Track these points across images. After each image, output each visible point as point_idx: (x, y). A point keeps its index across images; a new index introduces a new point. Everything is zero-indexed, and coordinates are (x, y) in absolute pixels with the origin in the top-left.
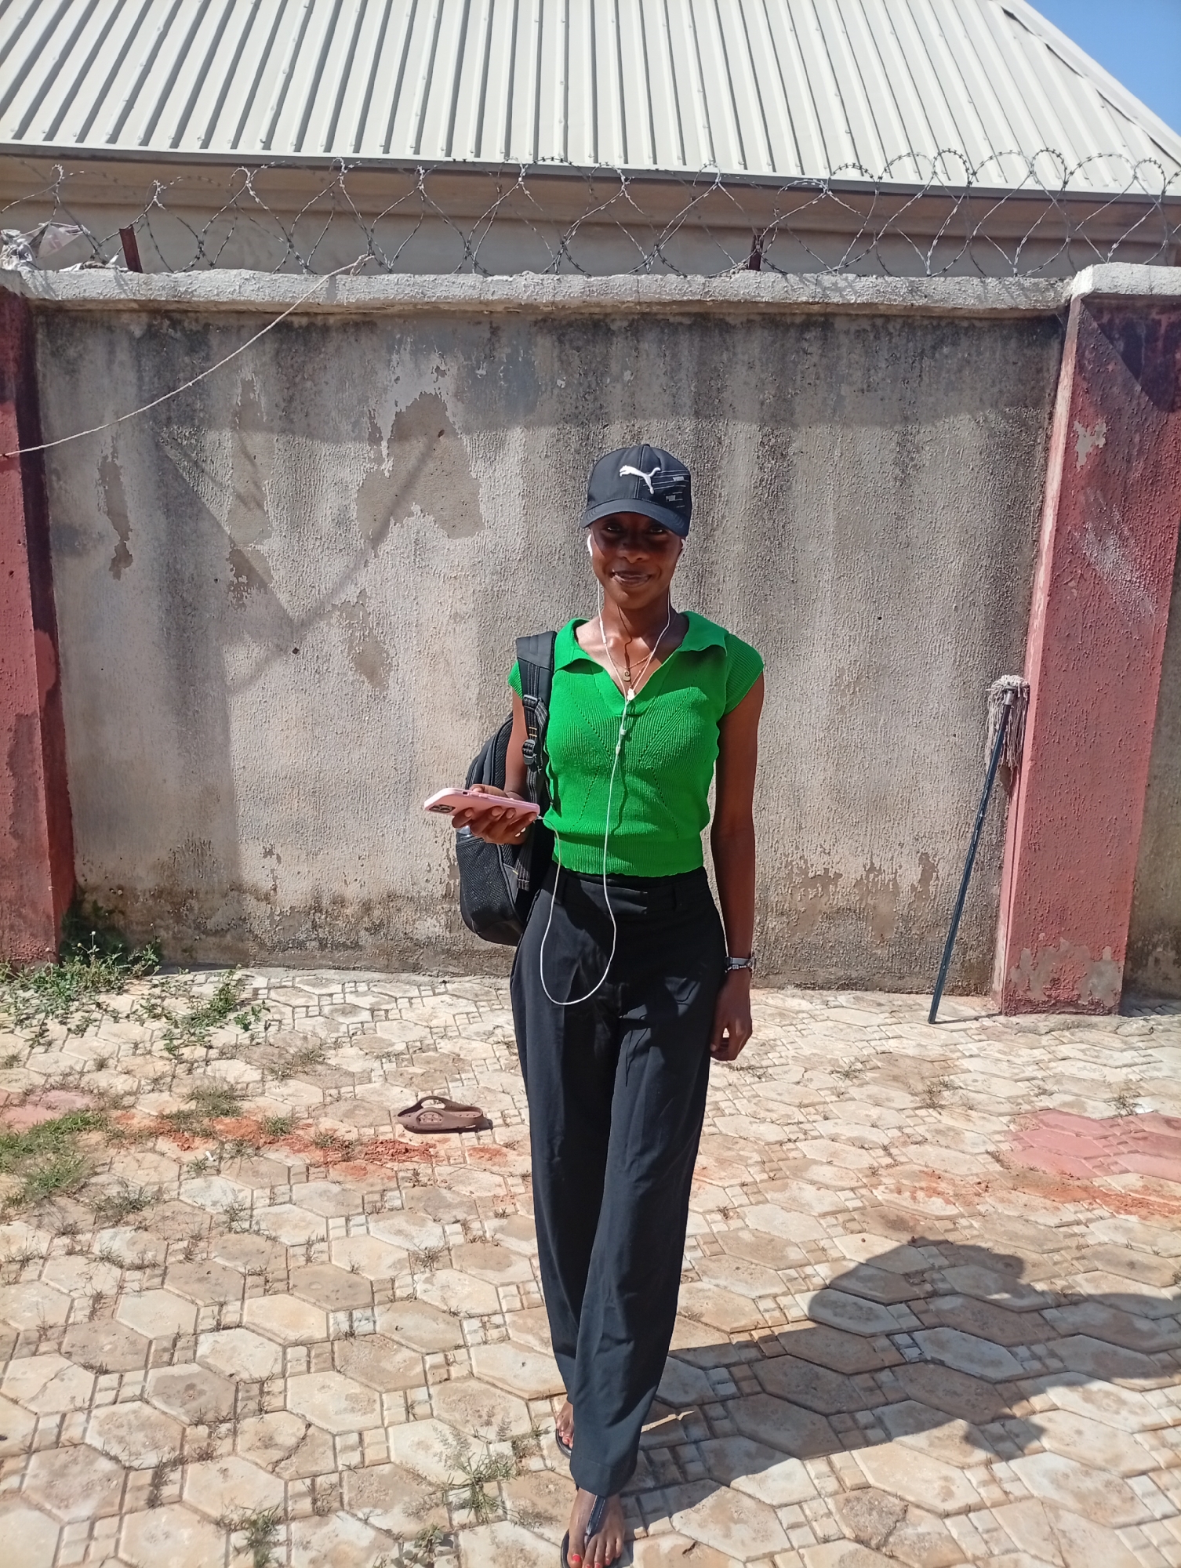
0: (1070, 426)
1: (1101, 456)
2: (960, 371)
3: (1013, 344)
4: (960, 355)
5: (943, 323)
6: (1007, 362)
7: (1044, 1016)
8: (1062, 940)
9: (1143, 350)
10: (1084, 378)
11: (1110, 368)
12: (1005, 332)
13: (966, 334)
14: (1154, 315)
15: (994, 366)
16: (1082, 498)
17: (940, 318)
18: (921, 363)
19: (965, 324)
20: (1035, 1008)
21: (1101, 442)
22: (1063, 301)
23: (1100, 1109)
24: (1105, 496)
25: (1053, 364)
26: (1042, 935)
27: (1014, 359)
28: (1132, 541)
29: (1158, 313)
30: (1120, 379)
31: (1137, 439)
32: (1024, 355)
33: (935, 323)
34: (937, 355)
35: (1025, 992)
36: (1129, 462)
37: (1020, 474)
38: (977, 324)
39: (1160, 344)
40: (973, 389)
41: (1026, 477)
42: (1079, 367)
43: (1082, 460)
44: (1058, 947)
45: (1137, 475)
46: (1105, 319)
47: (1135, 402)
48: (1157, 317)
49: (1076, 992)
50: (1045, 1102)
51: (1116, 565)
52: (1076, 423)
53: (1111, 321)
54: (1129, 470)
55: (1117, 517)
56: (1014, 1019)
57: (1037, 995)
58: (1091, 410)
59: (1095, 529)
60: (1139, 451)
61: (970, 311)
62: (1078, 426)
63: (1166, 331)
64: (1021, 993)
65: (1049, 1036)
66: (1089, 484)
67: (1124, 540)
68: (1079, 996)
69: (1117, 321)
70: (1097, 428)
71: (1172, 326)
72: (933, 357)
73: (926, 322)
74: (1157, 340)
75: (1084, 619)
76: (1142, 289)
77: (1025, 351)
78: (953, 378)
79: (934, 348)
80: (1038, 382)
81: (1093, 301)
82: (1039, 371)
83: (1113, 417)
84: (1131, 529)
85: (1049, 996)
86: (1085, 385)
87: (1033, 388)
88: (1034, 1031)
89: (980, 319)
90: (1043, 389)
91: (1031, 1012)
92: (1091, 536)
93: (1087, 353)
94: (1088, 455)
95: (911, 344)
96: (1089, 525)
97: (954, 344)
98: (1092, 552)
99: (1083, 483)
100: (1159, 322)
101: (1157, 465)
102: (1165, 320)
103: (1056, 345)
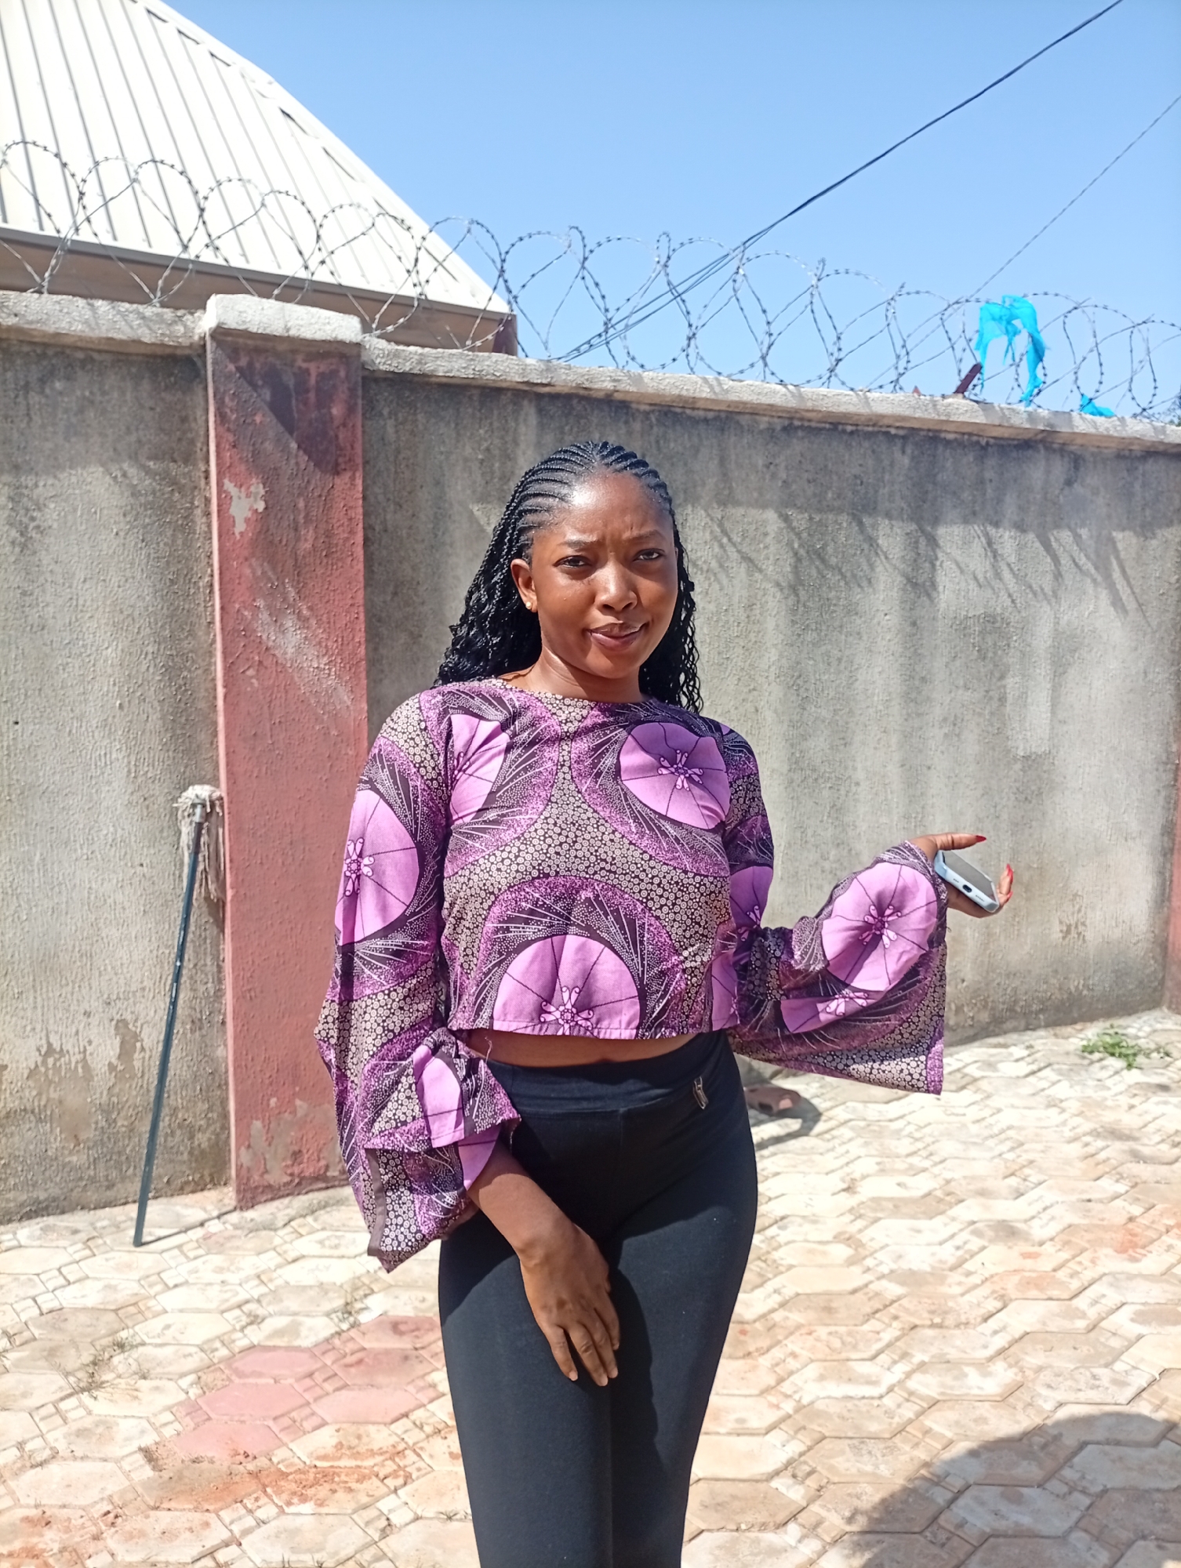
0: (220, 485)
1: (263, 521)
2: (81, 411)
3: (146, 385)
4: (79, 393)
5: (50, 352)
6: (142, 406)
7: (286, 1201)
8: (298, 1102)
9: (294, 402)
10: (229, 430)
11: (258, 419)
12: (134, 370)
13: (83, 368)
14: (300, 362)
15: (125, 409)
16: (248, 571)
17: (46, 345)
18: (26, 398)
19: (80, 355)
20: (275, 1193)
21: (261, 506)
22: (196, 338)
23: (317, 1328)
24: (274, 569)
25: (199, 413)
26: (273, 1101)
27: (151, 403)
28: (313, 622)
29: (305, 361)
30: (271, 434)
31: (301, 504)
32: (163, 400)
33: (39, 351)
34: (48, 391)
35: (262, 1175)
36: (296, 530)
37: (180, 542)
38: (96, 356)
39: (312, 396)
40: (103, 435)
41: (188, 544)
42: (221, 416)
43: (240, 527)
44: (294, 1112)
45: (308, 545)
46: (243, 362)
47: (293, 461)
48: (304, 365)
49: (323, 1163)
50: (255, 1335)
51: (298, 648)
52: (226, 481)
53: (250, 364)
54: (298, 540)
55: (292, 593)
56: (250, 1214)
57: (277, 1177)
58: (243, 467)
59: (269, 607)
60: (306, 516)
61: (81, 338)
62: (229, 485)
63: (317, 382)
64: (256, 1177)
65: (288, 1229)
66: (253, 555)
67: (303, 620)
68: (327, 1167)
69: (258, 365)
70: (252, 489)
71: (322, 376)
72: (42, 392)
73: (26, 349)
74: (307, 391)
75: (271, 714)
76: (276, 328)
77: (163, 394)
78: (74, 420)
79: (42, 381)
80: (184, 433)
81: (220, 334)
82: (184, 420)
83: (270, 478)
84: (310, 608)
85: (292, 1175)
86: (231, 438)
87: (180, 440)
88: (270, 1227)
89: (99, 351)
90: (192, 442)
91: (272, 1199)
92: (264, 616)
93: (227, 400)
94: (247, 520)
95: (9, 375)
96: (260, 603)
97: (68, 378)
98: (267, 633)
99: (246, 553)
100: (307, 371)
101: (329, 534)
102: (313, 368)
103: (200, 393)
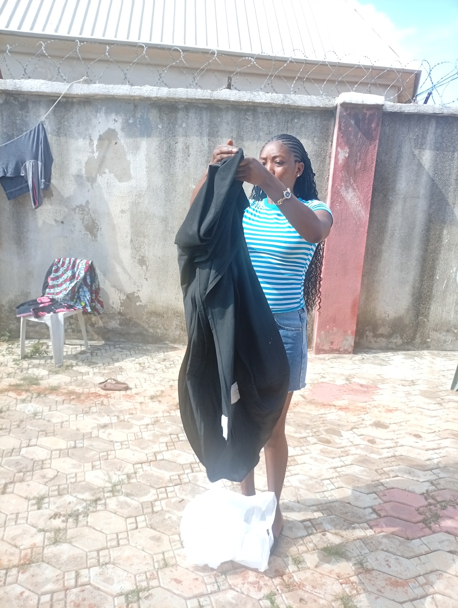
0: (337, 149)
1: (347, 161)
2: (301, 128)
3: (319, 120)
4: (301, 123)
5: (295, 111)
6: (317, 126)
7: (328, 354)
8: (334, 328)
9: (361, 123)
10: (341, 133)
11: (350, 129)
12: (316, 115)
13: (303, 115)
14: (365, 111)
15: (312, 127)
16: (341, 175)
17: (294, 109)
18: (287, 125)
19: (302, 112)
20: (325, 352)
21: (347, 155)
22: (335, 105)
23: (340, 382)
24: (348, 174)
25: (332, 127)
26: (328, 327)
27: (319, 125)
28: (357, 190)
29: (366, 110)
30: (353, 133)
31: (359, 155)
32: (322, 123)
33: (292, 111)
34: (293, 122)
35: (322, 346)
36: (356, 162)
37: (321, 166)
38: (307, 112)
39: (366, 121)
40: (305, 135)
41: (323, 166)
42: (340, 129)
43: (340, 161)
44: (333, 330)
45: (359, 167)
46: (348, 112)
47: (358, 142)
48: (366, 112)
49: (339, 346)
50: (323, 380)
51: (351, 198)
52: (338, 148)
53: (350, 113)
54: (356, 165)
55: (352, 181)
56: (318, 356)
57: (326, 347)
58: (343, 144)
59: (345, 185)
60: (359, 158)
61: (304, 107)
62: (339, 149)
63: (369, 117)
64: (321, 347)
65: (329, 361)
66: (343, 170)
67: (354, 189)
68: (340, 348)
69: (352, 113)
70: (345, 150)
71: (370, 115)
72: (291, 123)
73: (289, 110)
74: (365, 120)
75: (341, 217)
76: (360, 102)
77: (323, 122)
78: (298, 131)
79: (292, 120)
80: (327, 133)
81: (344, 105)
82: (328, 129)
83: (351, 146)
84: (357, 186)
85: (330, 348)
86: (341, 135)
87: (326, 135)
88: (324, 359)
89: (308, 110)
90: (329, 136)
91: (324, 353)
92: (343, 188)
93: (342, 124)
94: (343, 160)
95: (284, 118)
96: (343, 184)
97: (299, 119)
98: (344, 193)
99: (341, 169)
100: (366, 114)
101: (365, 164)
102: (368, 113)
103: (333, 121)
